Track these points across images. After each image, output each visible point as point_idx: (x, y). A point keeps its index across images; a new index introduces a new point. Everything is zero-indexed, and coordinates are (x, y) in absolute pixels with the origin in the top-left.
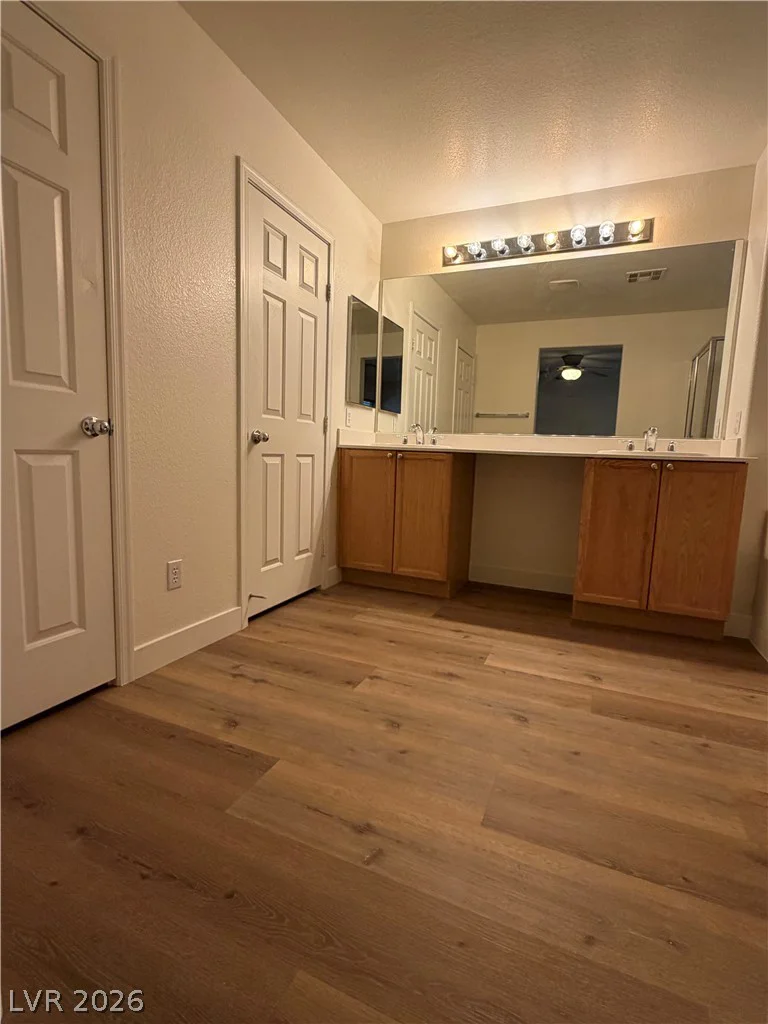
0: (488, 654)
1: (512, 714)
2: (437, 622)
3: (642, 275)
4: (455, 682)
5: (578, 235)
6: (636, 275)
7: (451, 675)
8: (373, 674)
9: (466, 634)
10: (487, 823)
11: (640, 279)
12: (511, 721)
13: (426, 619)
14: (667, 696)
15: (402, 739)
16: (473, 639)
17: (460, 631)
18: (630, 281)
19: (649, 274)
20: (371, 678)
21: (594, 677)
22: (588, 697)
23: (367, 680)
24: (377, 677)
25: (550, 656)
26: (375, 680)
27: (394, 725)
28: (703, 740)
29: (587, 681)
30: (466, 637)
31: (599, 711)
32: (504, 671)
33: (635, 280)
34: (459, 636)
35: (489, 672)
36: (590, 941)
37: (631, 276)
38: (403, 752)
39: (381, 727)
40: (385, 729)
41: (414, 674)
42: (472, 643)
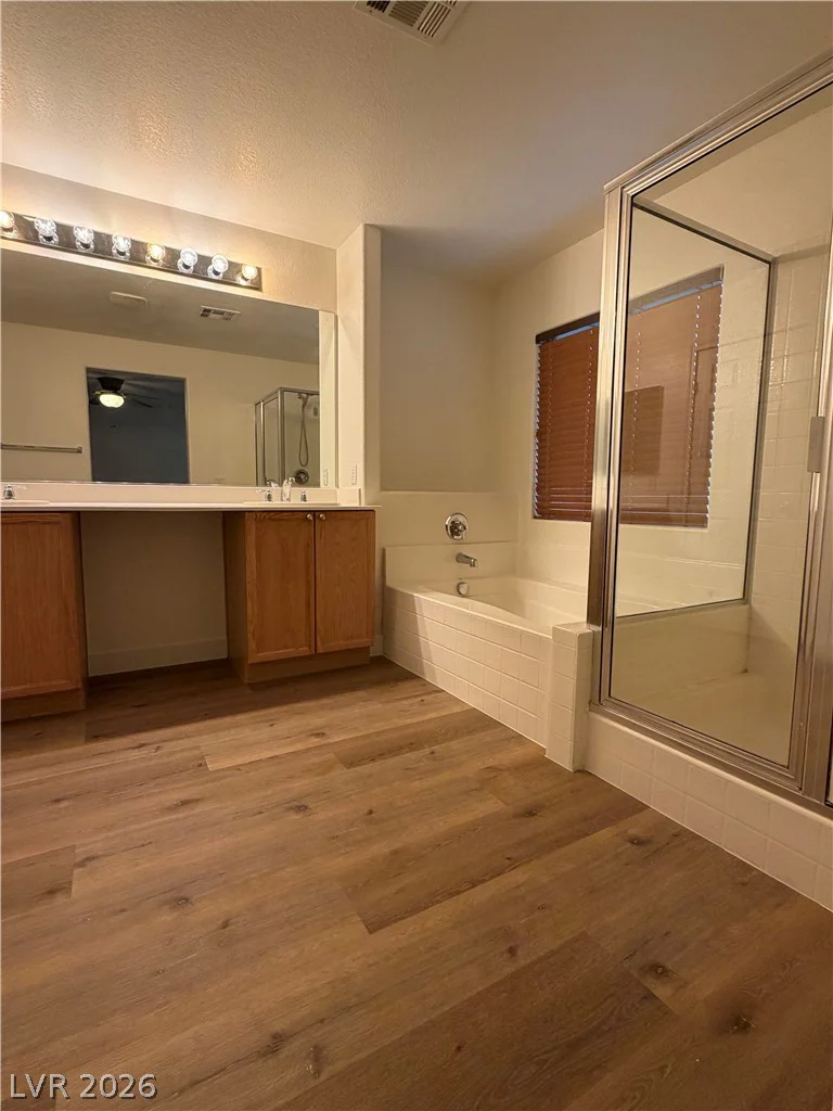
0: (203, 758)
1: (291, 808)
2: (101, 745)
3: (216, 312)
4: (198, 809)
5: (188, 258)
6: (209, 311)
7: (185, 803)
8: (79, 859)
9: (155, 746)
10: (373, 927)
11: (212, 315)
12: (294, 817)
13: (79, 749)
14: (380, 726)
15: (208, 910)
16: (167, 747)
17: (143, 745)
18: (202, 315)
19: (222, 313)
20: (82, 864)
21: (317, 735)
22: (332, 755)
23: (77, 871)
24: (89, 859)
25: (265, 732)
26: (90, 865)
27: (181, 902)
28: (427, 751)
29: (315, 741)
30: (158, 748)
31: (351, 764)
32: (238, 768)
33: (207, 316)
34: (144, 752)
35: (223, 778)
36: (512, 951)
37: (205, 310)
38: (225, 925)
39: (167, 917)
40: (175, 914)
41: (137, 827)
42: (172, 753)
